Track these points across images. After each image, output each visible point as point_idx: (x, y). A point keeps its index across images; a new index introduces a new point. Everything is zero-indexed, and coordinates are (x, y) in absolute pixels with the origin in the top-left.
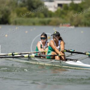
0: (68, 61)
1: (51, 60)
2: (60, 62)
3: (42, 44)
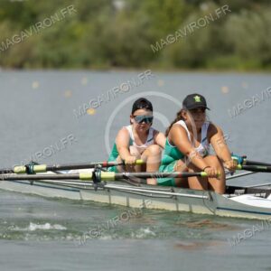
0: (237, 194)
1: (173, 191)
2: (211, 198)
3: (133, 136)
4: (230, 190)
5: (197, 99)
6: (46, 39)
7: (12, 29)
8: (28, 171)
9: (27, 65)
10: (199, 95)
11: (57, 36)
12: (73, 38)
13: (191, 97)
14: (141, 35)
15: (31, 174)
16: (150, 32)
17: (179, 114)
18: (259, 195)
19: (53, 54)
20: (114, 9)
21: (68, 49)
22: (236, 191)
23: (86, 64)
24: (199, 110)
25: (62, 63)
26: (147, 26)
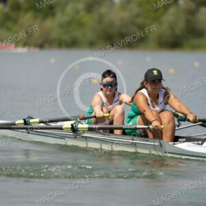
0: (180, 142)
2: (161, 145)
4: (176, 139)
5: (155, 72)
6: (61, 26)
8: (26, 123)
9: (46, 45)
10: (156, 70)
13: (151, 71)
15: (28, 125)
16: (140, 20)
18: (196, 142)
19: (66, 37)
20: (112, 3)
21: (78, 33)
22: (179, 140)
23: (92, 45)
24: (157, 81)
25: (73, 44)
26: (137, 16)
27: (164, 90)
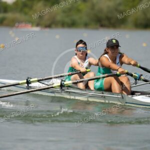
4: (133, 93)
6: (64, 12)
7: (45, 6)
10: (115, 39)
11: (70, 10)
12: (79, 11)
14: (116, 10)
16: (121, 8)
17: (105, 50)
18: (148, 96)
19: (67, 20)
21: (76, 17)
22: (136, 94)
24: (115, 47)
27: (120, 55)
